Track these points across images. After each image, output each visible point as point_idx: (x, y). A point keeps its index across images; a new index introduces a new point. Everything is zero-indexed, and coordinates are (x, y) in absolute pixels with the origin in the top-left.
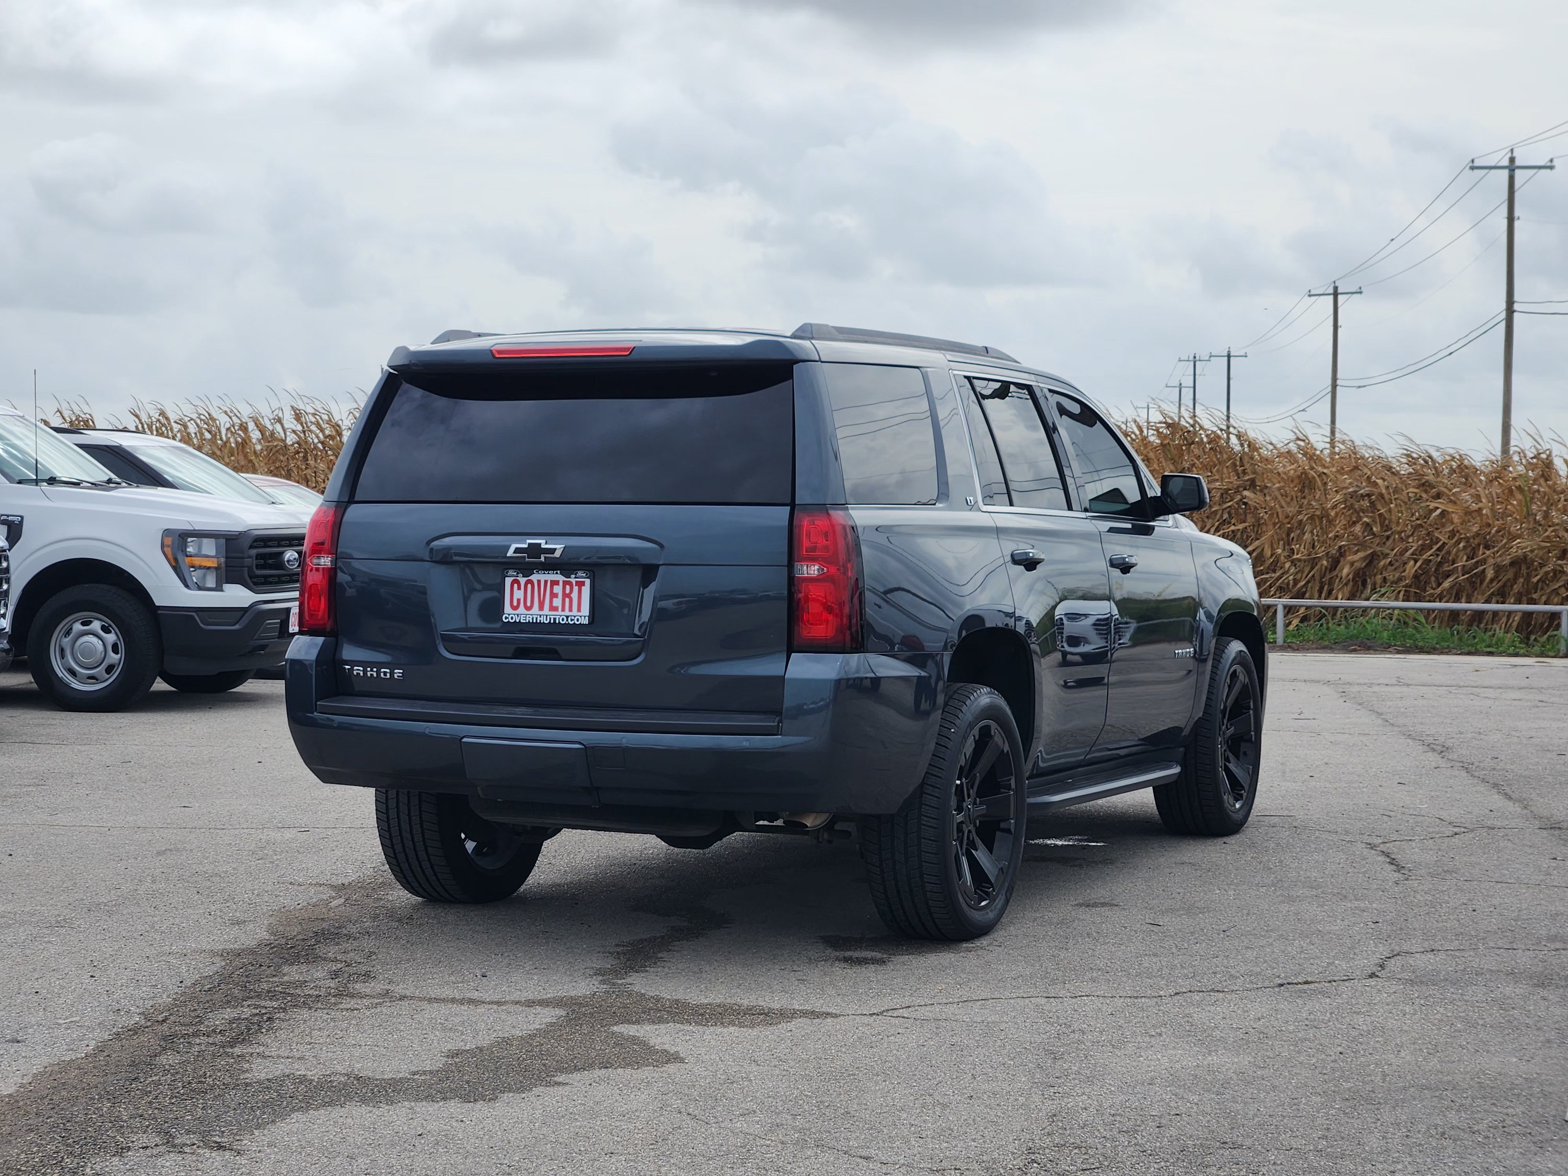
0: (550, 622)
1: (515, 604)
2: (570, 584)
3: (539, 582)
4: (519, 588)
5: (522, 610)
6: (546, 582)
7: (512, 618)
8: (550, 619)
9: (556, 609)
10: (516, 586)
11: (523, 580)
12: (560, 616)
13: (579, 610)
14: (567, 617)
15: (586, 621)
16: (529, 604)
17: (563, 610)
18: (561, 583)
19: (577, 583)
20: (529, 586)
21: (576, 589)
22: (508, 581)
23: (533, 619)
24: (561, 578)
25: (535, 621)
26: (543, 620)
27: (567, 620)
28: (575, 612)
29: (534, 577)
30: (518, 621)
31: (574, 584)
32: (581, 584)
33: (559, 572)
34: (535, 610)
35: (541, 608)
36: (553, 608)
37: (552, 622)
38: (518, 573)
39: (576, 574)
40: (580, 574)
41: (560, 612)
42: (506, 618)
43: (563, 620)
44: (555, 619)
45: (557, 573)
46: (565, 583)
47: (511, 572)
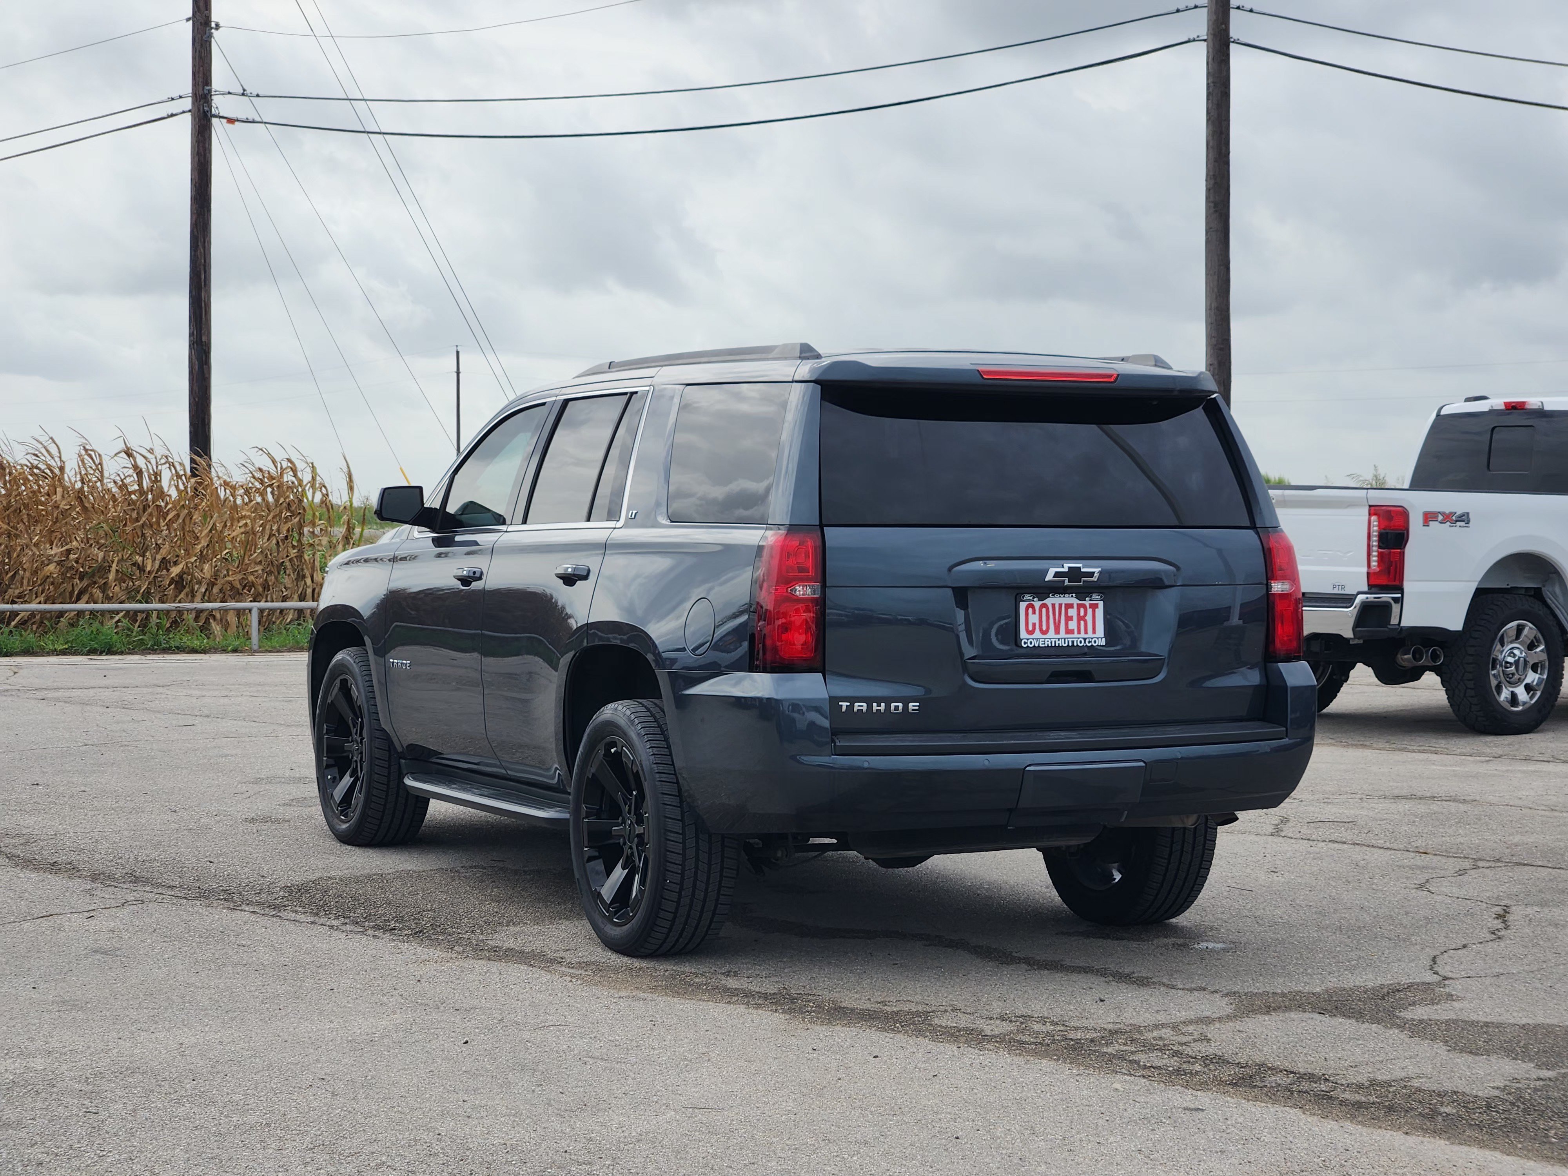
0: (1068, 645)
1: (1030, 628)
2: (1084, 606)
3: (1054, 605)
4: (1034, 613)
5: (1037, 634)
6: (1060, 605)
7: (1031, 643)
8: (1068, 642)
9: (1071, 632)
10: (1030, 610)
11: (1037, 604)
12: (1078, 639)
13: (1094, 632)
14: (1085, 639)
15: (1103, 642)
16: (1044, 628)
17: (1079, 633)
18: (1075, 606)
19: (1091, 606)
20: (1044, 610)
21: (1090, 611)
22: (1023, 605)
23: (1051, 643)
24: (1075, 601)
25: (1053, 645)
26: (1061, 643)
27: (1085, 642)
28: (1090, 634)
29: (1049, 601)
30: (1037, 645)
31: (1088, 607)
32: (1094, 607)
33: (1074, 595)
34: (1051, 633)
35: (1057, 631)
36: (1069, 631)
37: (1070, 645)
38: (1034, 598)
39: (1091, 597)
40: (1095, 596)
41: (1076, 635)
42: (1025, 643)
43: (1081, 642)
44: (1073, 642)
45: (1072, 596)
46: (1079, 606)
47: (1027, 597)
